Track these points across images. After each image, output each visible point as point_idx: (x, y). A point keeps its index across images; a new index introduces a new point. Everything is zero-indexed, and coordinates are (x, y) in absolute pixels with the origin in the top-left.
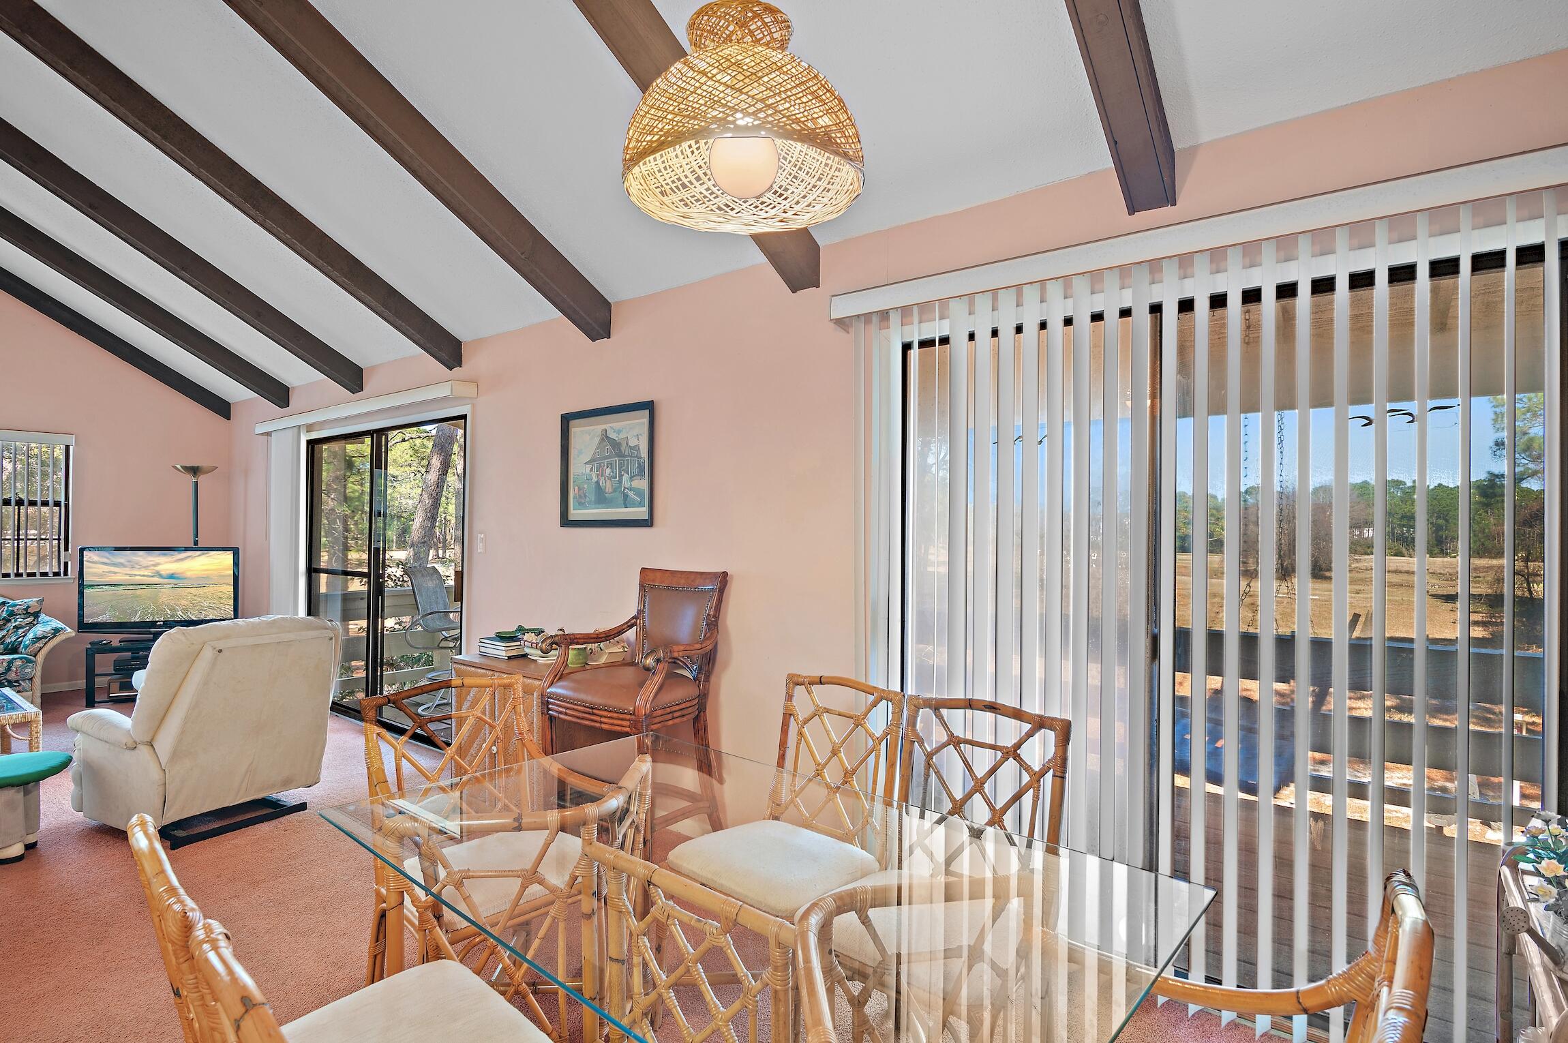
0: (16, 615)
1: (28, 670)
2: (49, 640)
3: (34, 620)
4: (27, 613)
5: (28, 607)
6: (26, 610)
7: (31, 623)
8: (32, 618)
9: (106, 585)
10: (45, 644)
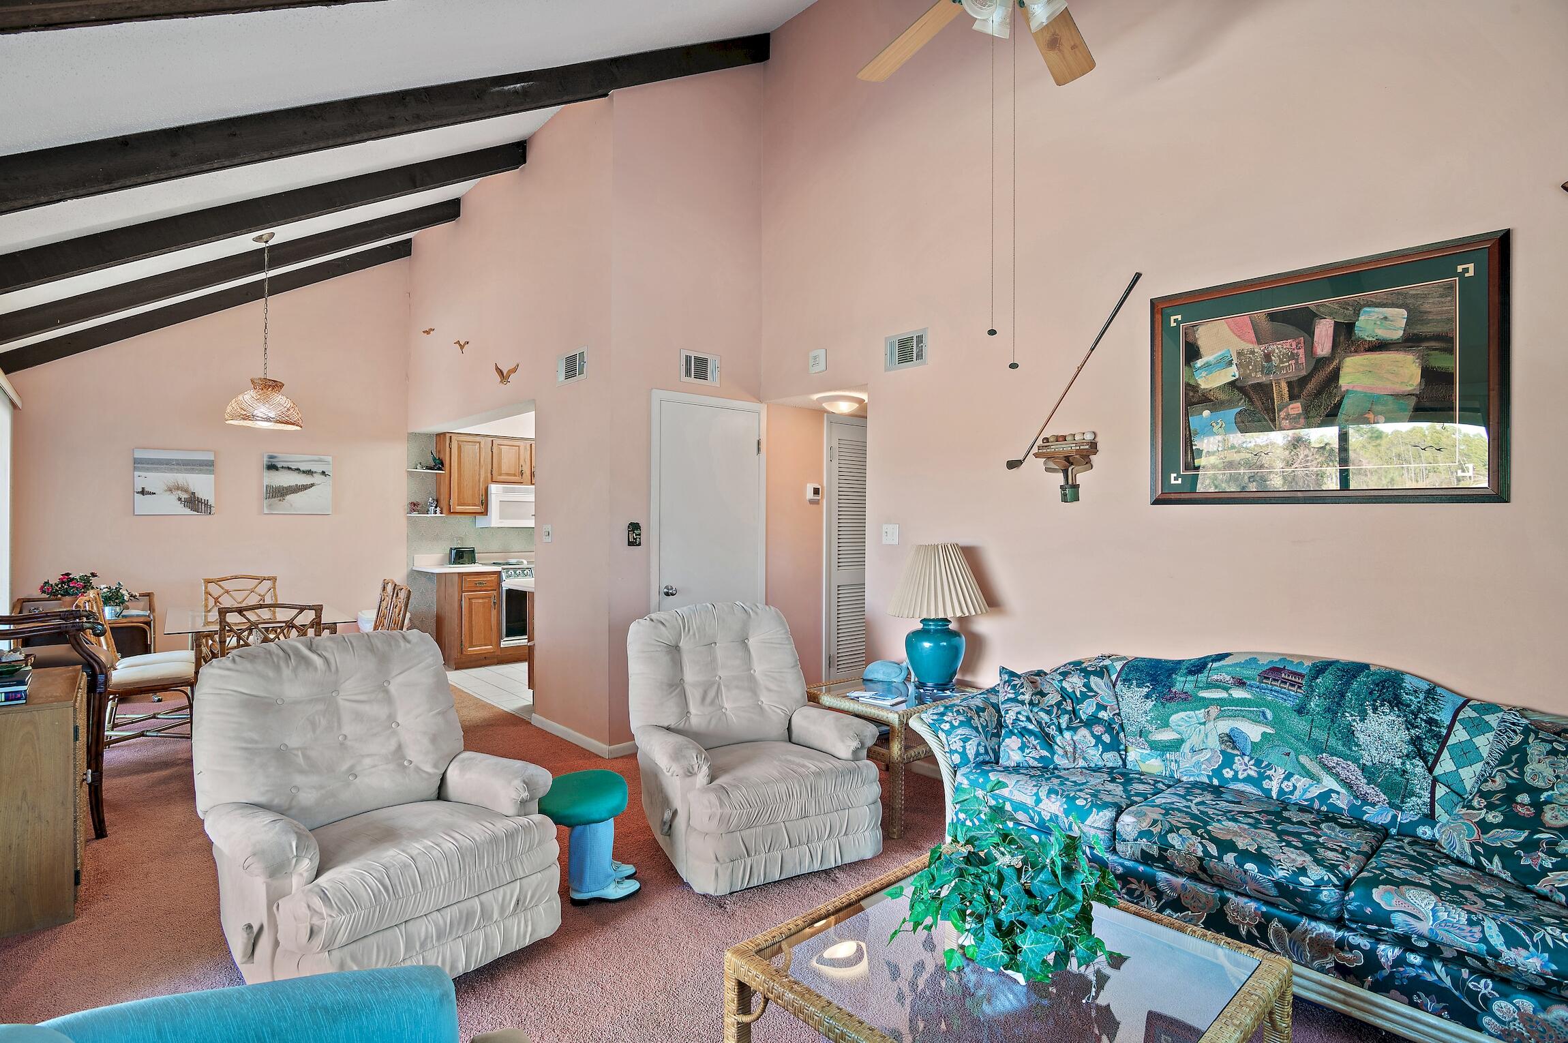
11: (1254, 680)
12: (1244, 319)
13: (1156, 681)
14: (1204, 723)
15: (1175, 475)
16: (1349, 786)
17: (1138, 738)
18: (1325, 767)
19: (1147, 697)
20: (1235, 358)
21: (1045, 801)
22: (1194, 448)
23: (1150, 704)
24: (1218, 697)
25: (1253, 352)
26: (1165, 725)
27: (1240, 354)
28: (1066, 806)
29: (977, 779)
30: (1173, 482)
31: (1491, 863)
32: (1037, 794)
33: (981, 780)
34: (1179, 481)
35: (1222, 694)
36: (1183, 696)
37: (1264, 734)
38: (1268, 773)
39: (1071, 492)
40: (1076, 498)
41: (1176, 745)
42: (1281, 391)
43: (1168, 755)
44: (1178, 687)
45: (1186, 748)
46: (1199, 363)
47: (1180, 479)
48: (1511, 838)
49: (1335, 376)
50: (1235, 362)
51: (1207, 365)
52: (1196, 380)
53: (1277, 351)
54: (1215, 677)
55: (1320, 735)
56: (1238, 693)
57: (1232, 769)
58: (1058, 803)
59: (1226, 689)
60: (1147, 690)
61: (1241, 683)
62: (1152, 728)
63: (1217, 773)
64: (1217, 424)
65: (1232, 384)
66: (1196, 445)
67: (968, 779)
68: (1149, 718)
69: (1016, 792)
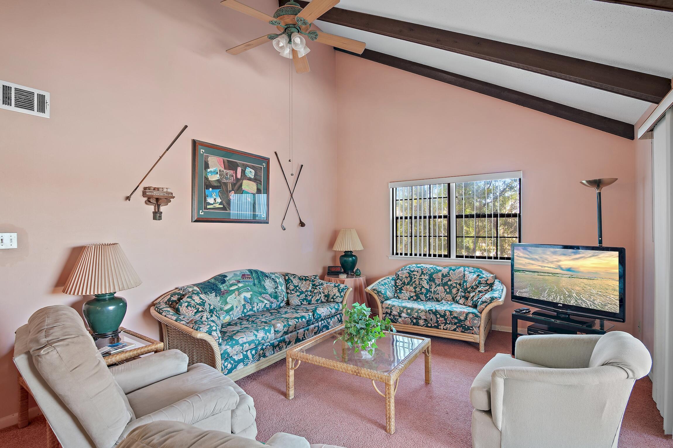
0: (482, 284)
1: (476, 322)
2: (488, 304)
3: (489, 289)
4: (487, 283)
5: (488, 280)
6: (486, 281)
7: (487, 290)
8: (487, 288)
9: (527, 271)
10: (486, 306)
11: (241, 280)
12: (221, 159)
13: (214, 289)
14: (236, 298)
15: (201, 211)
16: (269, 301)
17: (221, 311)
18: (264, 298)
19: (216, 296)
20: (218, 172)
21: (258, 334)
22: (207, 201)
23: (218, 298)
24: (236, 288)
25: (223, 171)
26: (226, 303)
27: (220, 171)
28: (265, 332)
29: (232, 343)
30: (201, 214)
31: (304, 302)
32: (254, 334)
33: (234, 342)
34: (203, 214)
35: (236, 287)
36: (226, 292)
37: (251, 294)
38: (254, 306)
39: (157, 215)
40: (160, 218)
41: (232, 309)
42: (230, 187)
43: (230, 313)
44: (222, 289)
45: (235, 307)
46: (209, 170)
47: (203, 213)
48: (303, 296)
49: (241, 185)
50: (218, 173)
51: (211, 172)
52: (208, 176)
53: (229, 173)
54: (231, 282)
55: (260, 290)
56: (240, 285)
57: (246, 309)
58: (262, 333)
59: (237, 285)
60: (214, 294)
61: (239, 282)
62: (223, 306)
63: (243, 312)
64: (214, 194)
65: (218, 180)
66: (207, 200)
67: (229, 345)
68: (221, 303)
69: (248, 338)
